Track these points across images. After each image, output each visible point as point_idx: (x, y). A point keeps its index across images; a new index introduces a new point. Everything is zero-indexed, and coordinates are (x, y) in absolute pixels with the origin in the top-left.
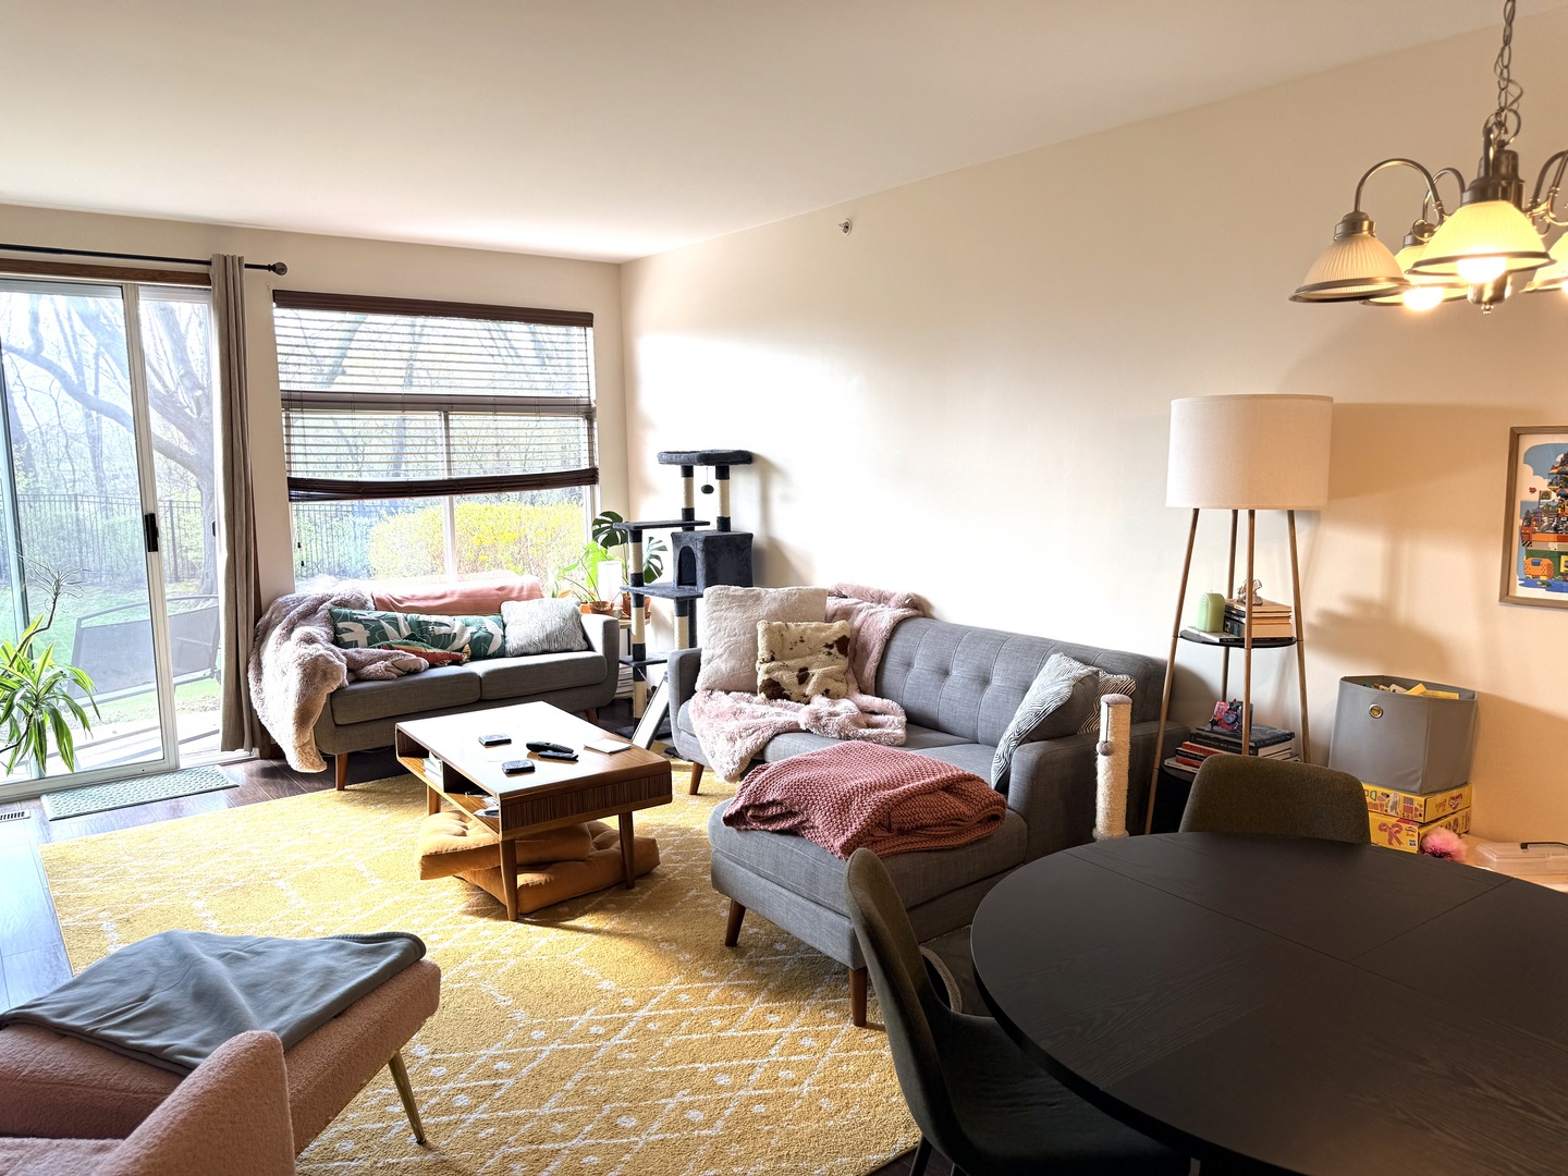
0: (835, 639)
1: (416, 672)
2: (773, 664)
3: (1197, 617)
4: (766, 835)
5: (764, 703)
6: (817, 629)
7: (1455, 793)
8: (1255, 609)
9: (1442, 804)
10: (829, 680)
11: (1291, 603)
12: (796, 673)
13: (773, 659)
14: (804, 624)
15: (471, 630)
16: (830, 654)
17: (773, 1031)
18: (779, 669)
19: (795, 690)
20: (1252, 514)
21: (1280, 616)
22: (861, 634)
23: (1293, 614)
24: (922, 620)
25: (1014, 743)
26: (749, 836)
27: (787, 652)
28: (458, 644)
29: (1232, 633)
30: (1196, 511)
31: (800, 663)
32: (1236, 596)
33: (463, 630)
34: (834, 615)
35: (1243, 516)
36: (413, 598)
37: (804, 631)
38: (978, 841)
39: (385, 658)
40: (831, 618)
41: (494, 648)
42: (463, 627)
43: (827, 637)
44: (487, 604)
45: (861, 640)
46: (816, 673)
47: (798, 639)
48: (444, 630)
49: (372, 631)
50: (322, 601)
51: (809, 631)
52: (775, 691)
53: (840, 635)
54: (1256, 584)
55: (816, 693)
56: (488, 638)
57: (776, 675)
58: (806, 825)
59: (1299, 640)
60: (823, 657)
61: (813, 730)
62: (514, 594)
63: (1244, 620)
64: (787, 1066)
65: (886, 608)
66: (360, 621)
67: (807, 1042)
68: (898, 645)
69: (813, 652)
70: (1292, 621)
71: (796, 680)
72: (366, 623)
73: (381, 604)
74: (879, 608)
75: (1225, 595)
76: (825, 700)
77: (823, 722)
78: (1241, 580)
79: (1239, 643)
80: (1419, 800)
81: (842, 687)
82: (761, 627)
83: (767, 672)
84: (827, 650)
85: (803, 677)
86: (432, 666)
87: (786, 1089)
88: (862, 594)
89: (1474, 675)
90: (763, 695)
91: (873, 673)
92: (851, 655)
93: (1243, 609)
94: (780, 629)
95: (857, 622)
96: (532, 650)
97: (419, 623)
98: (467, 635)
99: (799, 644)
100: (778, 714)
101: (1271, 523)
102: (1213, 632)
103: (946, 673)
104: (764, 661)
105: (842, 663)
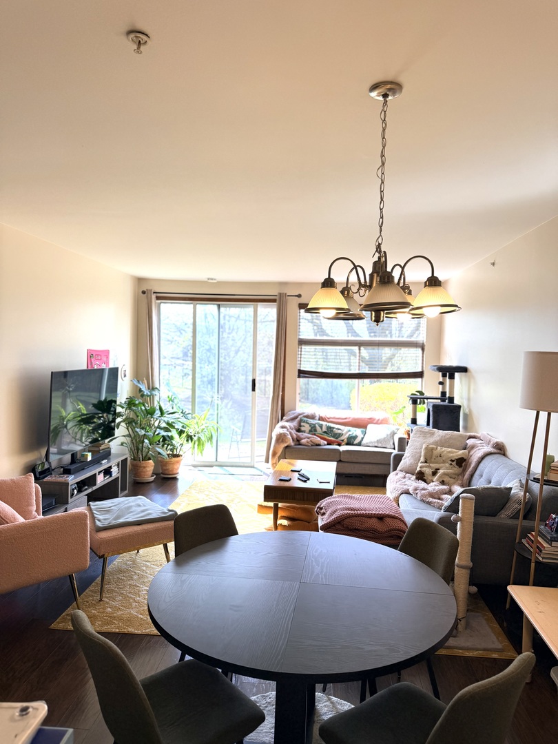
0: (457, 458)
1: (319, 445)
2: (425, 464)
5: (414, 480)
6: (449, 452)
10: (446, 476)
12: (433, 470)
13: (426, 462)
14: (444, 449)
15: (350, 433)
16: (451, 464)
18: (426, 467)
19: (429, 478)
24: (500, 456)
27: (433, 460)
28: (342, 438)
31: (436, 466)
33: (347, 433)
34: (468, 447)
36: (334, 418)
37: (443, 452)
39: (308, 438)
41: (357, 441)
42: (347, 431)
43: (452, 457)
44: (362, 424)
46: (441, 472)
47: (439, 455)
48: (339, 431)
49: (312, 428)
50: (300, 414)
51: (445, 452)
52: (421, 476)
53: (460, 457)
55: (437, 481)
56: (356, 437)
57: (424, 469)
60: (447, 465)
61: (413, 494)
62: (375, 422)
65: (486, 447)
66: (308, 423)
69: (444, 462)
71: (431, 473)
72: (310, 425)
73: (321, 419)
82: (424, 447)
83: (420, 467)
84: (450, 462)
85: (434, 474)
86: (328, 444)
90: (416, 477)
92: (461, 467)
94: (432, 449)
95: (472, 452)
96: (370, 445)
97: (330, 428)
98: (347, 435)
99: (439, 457)
104: (422, 463)
105: (456, 470)
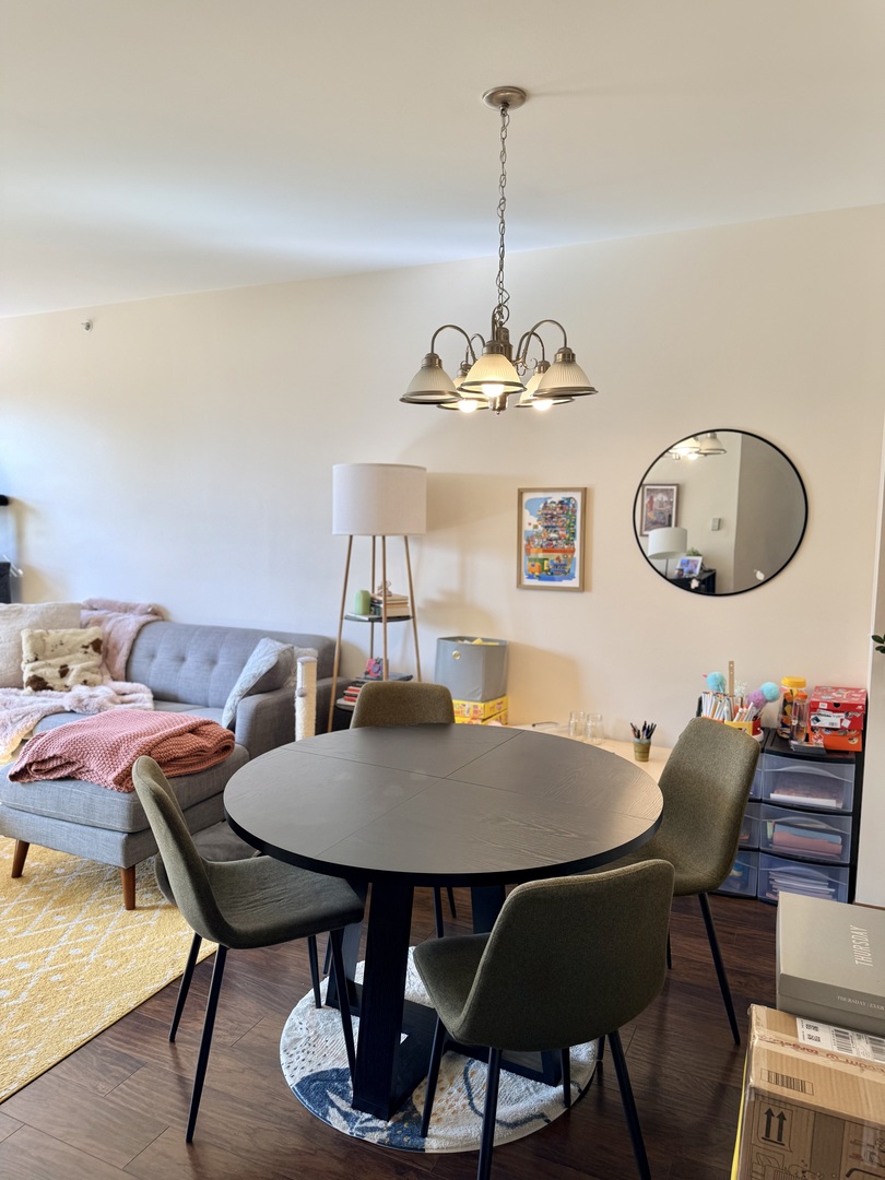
0: (91, 641)
2: (37, 663)
3: (354, 606)
4: (49, 784)
5: (31, 695)
6: (73, 634)
7: (499, 700)
8: (388, 598)
9: (493, 708)
10: (87, 673)
11: (409, 595)
12: (58, 669)
13: (36, 660)
14: (62, 631)
16: (86, 653)
17: (60, 926)
18: (43, 667)
19: (57, 682)
20: (384, 538)
21: (402, 602)
22: (112, 636)
23: (409, 601)
24: (161, 623)
25: (238, 698)
26: (32, 786)
27: (48, 653)
29: (375, 614)
30: (351, 537)
31: (60, 661)
32: (376, 592)
34: (87, 624)
35: (379, 540)
37: (63, 636)
38: (215, 766)
40: (85, 626)
43: (81, 641)
45: (112, 641)
46: (75, 668)
47: (58, 643)
51: (67, 636)
52: (39, 684)
53: (94, 638)
54: (388, 584)
55: (76, 683)
57: (40, 672)
58: (83, 770)
59: (414, 617)
60: (80, 655)
61: (77, 710)
63: (382, 606)
64: (76, 946)
65: (131, 616)
67: (90, 928)
68: (143, 643)
69: (71, 652)
70: (409, 605)
71: (58, 675)
74: (126, 616)
75: (370, 592)
76: (84, 688)
77: (85, 703)
78: (379, 582)
79: (379, 620)
80: (481, 705)
81: (98, 677)
82: (24, 635)
83: (32, 670)
84: (84, 650)
85: (64, 672)
87: (77, 961)
88: (110, 606)
89: (506, 632)
90: (30, 688)
91: (123, 665)
92: (104, 653)
93: (381, 598)
94: (42, 636)
95: (108, 628)
99: (60, 647)
100: (44, 702)
101: (395, 543)
102: (364, 614)
103: (183, 659)
104: (28, 662)
105: (96, 659)
